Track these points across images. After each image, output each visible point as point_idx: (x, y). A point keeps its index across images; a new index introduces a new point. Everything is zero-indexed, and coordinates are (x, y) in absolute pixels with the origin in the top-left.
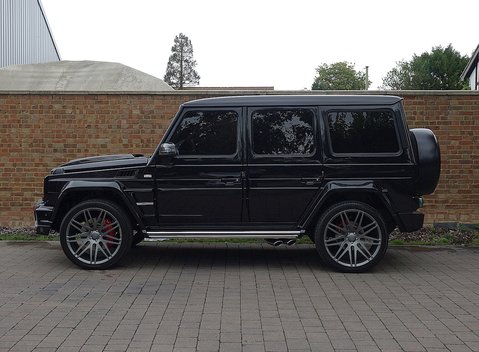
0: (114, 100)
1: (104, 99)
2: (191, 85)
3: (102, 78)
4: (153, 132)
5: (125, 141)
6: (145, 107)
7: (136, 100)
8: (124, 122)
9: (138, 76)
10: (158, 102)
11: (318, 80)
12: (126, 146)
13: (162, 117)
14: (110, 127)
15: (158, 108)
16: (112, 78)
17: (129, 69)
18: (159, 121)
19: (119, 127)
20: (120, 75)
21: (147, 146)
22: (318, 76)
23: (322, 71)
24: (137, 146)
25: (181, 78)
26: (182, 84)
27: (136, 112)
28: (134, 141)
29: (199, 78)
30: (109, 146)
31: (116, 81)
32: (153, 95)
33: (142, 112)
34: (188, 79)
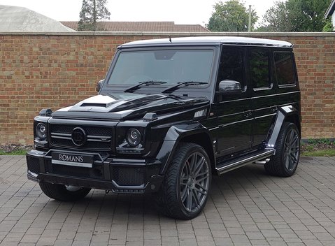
0: (17, 39)
1: (9, 39)
2: (103, 20)
3: (10, 20)
4: (50, 66)
5: (27, 73)
6: (43, 45)
7: (36, 40)
8: (26, 57)
9: (40, 19)
10: (53, 41)
11: (214, 15)
12: (27, 77)
13: (58, 54)
14: (14, 62)
15: (54, 46)
16: (18, 20)
17: (32, 13)
18: (55, 57)
19: (22, 62)
20: (25, 17)
21: (45, 77)
22: (215, 11)
23: (218, 7)
24: (37, 77)
25: (95, 14)
26: (95, 19)
27: (36, 49)
28: (35, 73)
29: (109, 14)
30: (14, 77)
31: (22, 23)
32: (49, 36)
33: (41, 50)
34: (100, 15)
